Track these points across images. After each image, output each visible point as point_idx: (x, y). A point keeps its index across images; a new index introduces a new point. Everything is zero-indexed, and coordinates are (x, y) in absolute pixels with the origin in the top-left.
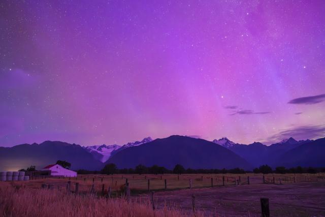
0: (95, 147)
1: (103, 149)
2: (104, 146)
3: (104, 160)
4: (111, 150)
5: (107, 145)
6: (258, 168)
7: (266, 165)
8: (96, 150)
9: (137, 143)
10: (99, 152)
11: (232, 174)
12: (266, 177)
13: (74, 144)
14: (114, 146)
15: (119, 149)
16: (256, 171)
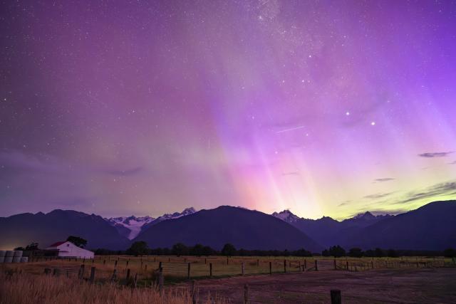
0: (120, 219)
1: (132, 222)
2: (133, 218)
3: (131, 237)
4: (141, 224)
5: (137, 217)
6: (328, 250)
7: (339, 246)
8: (121, 223)
9: (176, 214)
10: (126, 225)
11: (296, 257)
12: (338, 262)
13: (93, 214)
14: (147, 218)
15: (152, 222)
16: (325, 254)
